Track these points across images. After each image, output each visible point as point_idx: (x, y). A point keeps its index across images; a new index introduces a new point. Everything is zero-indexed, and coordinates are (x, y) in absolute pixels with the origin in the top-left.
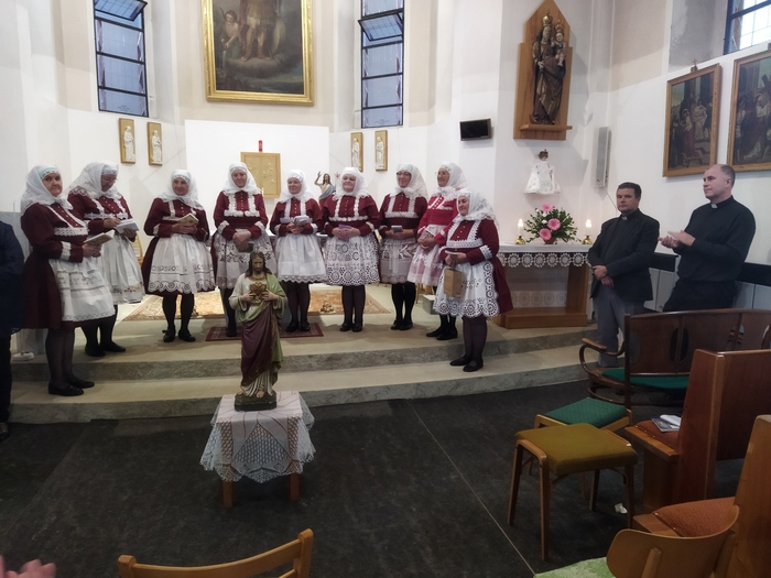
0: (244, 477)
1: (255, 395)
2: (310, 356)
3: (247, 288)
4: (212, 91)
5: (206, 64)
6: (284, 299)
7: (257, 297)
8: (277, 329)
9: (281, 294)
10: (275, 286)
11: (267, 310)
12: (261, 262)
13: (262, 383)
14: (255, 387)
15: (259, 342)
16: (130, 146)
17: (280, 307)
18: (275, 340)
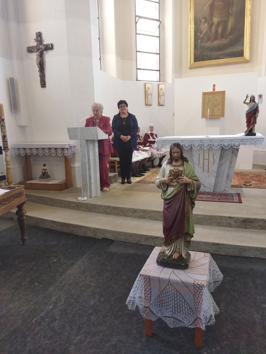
0: (159, 319)
1: (171, 255)
2: (230, 218)
3: (168, 172)
4: (192, 63)
5: (189, 49)
6: (197, 183)
7: (174, 180)
8: (190, 207)
9: (195, 178)
10: (190, 172)
11: (182, 191)
12: (178, 152)
13: (178, 247)
14: (172, 249)
15: (174, 216)
16: (150, 97)
17: (192, 189)
18: (187, 216)
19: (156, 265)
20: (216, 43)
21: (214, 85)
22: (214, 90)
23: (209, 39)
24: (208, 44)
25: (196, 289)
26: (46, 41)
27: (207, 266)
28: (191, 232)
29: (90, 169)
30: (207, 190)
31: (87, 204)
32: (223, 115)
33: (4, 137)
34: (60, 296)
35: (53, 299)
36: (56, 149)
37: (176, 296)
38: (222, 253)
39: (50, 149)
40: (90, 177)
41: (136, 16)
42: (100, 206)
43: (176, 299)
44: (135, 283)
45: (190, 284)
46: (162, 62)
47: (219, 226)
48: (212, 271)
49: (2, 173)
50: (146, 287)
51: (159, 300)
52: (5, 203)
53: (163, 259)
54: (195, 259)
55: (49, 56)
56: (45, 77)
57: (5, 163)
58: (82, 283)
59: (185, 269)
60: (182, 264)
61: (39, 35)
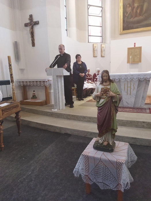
1: (103, 143)
4: (121, 31)
5: (120, 23)
6: (119, 96)
7: (104, 95)
8: (114, 112)
9: (118, 93)
10: (114, 89)
11: (109, 101)
12: (106, 76)
13: (107, 138)
14: (103, 139)
15: (104, 118)
16: (96, 52)
17: (116, 100)
18: (113, 118)
19: (93, 149)
20: (136, 19)
21: (135, 43)
22: (135, 46)
23: (132, 17)
24: (132, 20)
25: (118, 165)
26: (35, 20)
27: (126, 151)
28: (115, 128)
29: (59, 93)
30: (130, 106)
31: (57, 113)
32: (140, 61)
33: (11, 75)
34: (36, 166)
35: (32, 168)
36: (40, 82)
37: (105, 169)
38: (138, 144)
39: (37, 82)
40: (59, 98)
41: (88, 5)
42: (64, 114)
43: (105, 171)
44: (79, 160)
45: (114, 162)
46: (103, 32)
47: (136, 127)
48: (130, 154)
49: (10, 95)
50: (86, 163)
51: (94, 171)
52: (7, 111)
53: (97, 145)
54: (119, 146)
55: (37, 29)
56: (34, 40)
57: (12, 90)
58: (50, 159)
59: (111, 152)
60: (109, 149)
61: (31, 16)
